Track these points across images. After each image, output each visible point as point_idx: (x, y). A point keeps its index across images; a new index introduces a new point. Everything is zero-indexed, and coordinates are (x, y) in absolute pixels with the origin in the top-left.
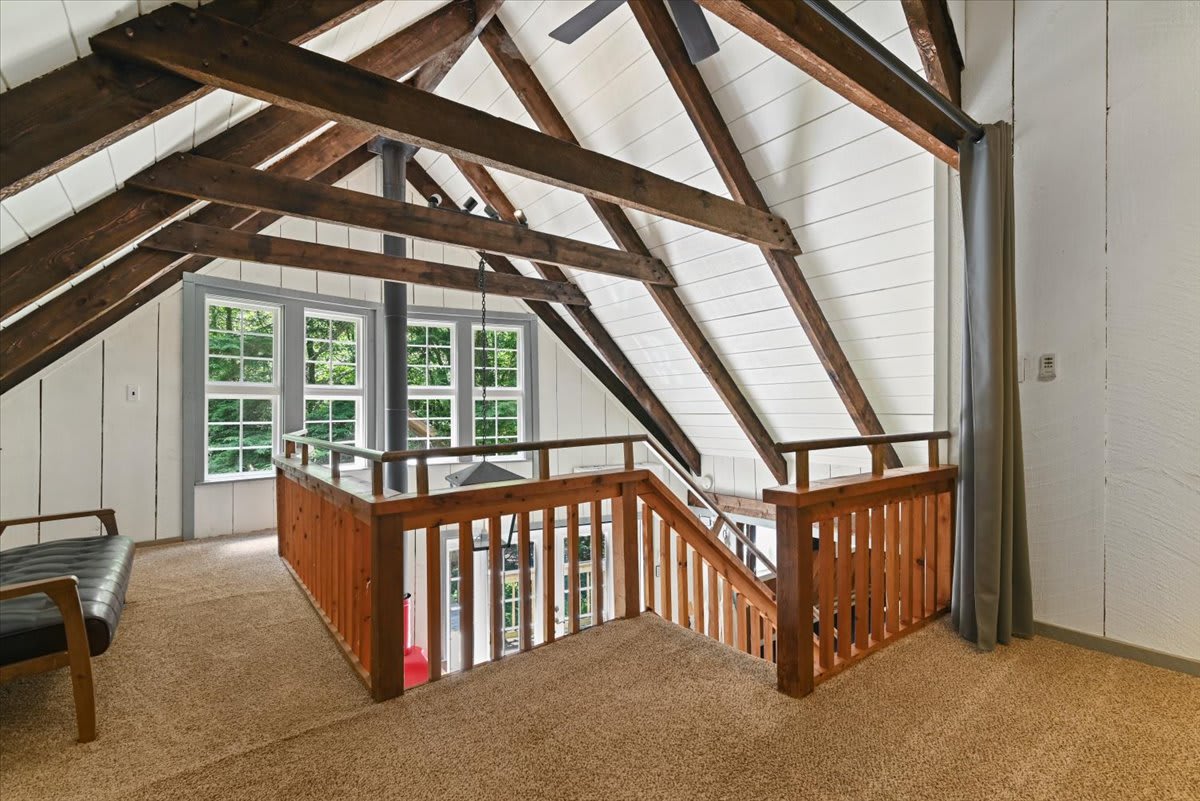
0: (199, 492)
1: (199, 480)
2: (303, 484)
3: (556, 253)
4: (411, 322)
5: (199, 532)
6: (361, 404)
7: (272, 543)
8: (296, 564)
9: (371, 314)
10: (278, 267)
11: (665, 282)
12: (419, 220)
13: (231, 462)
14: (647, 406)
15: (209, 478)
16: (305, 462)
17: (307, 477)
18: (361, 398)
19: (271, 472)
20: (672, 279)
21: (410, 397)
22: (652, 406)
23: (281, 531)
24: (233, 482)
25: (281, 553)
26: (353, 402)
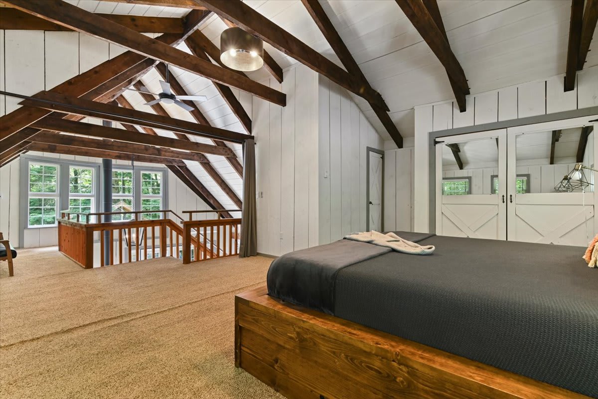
0: (26, 232)
1: (26, 227)
2: (68, 225)
3: (161, 154)
4: (113, 170)
5: (25, 246)
6: (93, 200)
7: (57, 248)
8: (65, 251)
9: (98, 167)
10: (59, 154)
11: (206, 161)
12: (109, 145)
13: (38, 221)
14: (212, 202)
15: (29, 227)
16: (69, 219)
17: (69, 222)
18: (93, 198)
19: (56, 224)
20: (208, 160)
21: (113, 198)
22: (214, 202)
23: (60, 245)
24: (40, 228)
25: (60, 250)
26: (90, 199)
